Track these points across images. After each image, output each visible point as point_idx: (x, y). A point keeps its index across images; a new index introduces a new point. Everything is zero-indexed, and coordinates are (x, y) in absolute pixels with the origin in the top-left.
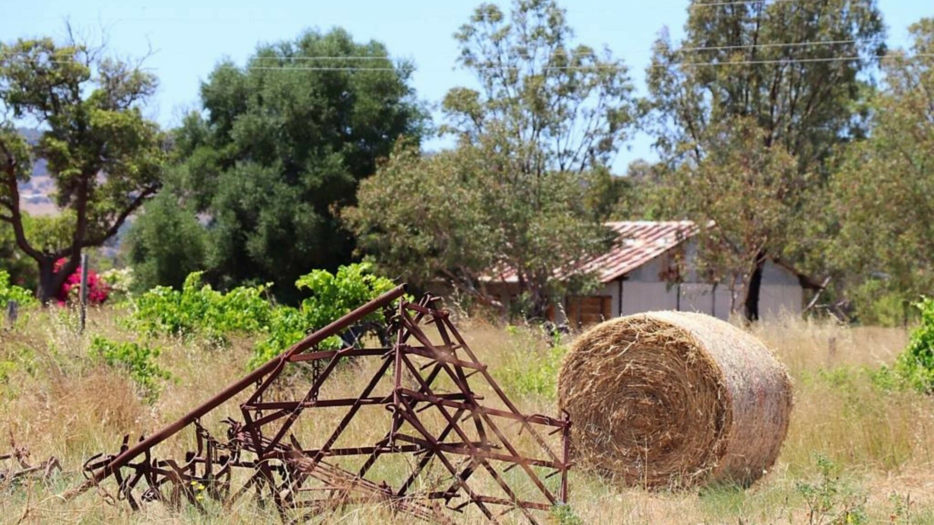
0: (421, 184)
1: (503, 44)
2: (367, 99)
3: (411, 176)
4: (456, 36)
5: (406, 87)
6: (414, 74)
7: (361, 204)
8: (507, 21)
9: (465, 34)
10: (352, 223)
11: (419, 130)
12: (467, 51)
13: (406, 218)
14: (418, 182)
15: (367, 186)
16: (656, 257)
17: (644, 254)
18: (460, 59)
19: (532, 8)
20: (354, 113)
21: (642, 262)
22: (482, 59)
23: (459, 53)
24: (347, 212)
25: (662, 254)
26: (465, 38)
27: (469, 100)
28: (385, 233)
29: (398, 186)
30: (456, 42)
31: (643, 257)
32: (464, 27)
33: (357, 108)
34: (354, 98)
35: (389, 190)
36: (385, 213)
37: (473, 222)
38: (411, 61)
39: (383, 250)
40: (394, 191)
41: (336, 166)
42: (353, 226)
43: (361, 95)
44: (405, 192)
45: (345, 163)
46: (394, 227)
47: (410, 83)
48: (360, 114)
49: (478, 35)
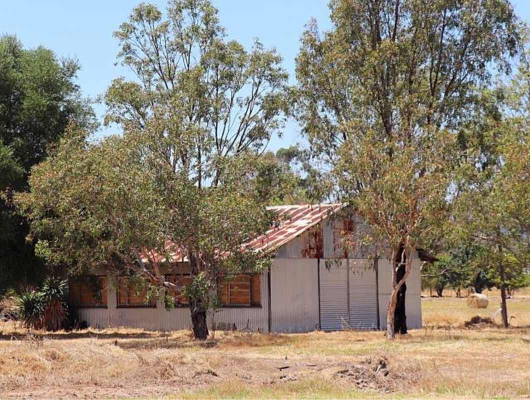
0: (94, 166)
1: (161, 41)
2: (35, 96)
3: (82, 159)
4: (116, 34)
5: (71, 84)
6: (78, 73)
7: (32, 189)
8: (164, 18)
9: (127, 31)
10: (25, 207)
11: (83, 125)
12: (127, 48)
13: (78, 201)
14: (90, 164)
15: (38, 171)
16: (298, 236)
17: (286, 234)
18: (120, 55)
19: (186, 7)
20: (23, 109)
21: (286, 240)
22: (142, 55)
23: (121, 49)
24: (19, 198)
25: (303, 233)
26: (125, 36)
27: (133, 90)
28: (58, 217)
29: (70, 170)
30: (117, 40)
31: (287, 236)
32: (125, 25)
33: (26, 104)
34: (23, 95)
35: (61, 174)
36: (58, 196)
37: (147, 202)
38: (75, 61)
39: (57, 234)
40: (65, 175)
41: (7, 158)
42: (25, 212)
43: (29, 92)
44: (76, 175)
45: (16, 155)
46: (67, 211)
47: (74, 81)
48: (29, 109)
49: (138, 33)
